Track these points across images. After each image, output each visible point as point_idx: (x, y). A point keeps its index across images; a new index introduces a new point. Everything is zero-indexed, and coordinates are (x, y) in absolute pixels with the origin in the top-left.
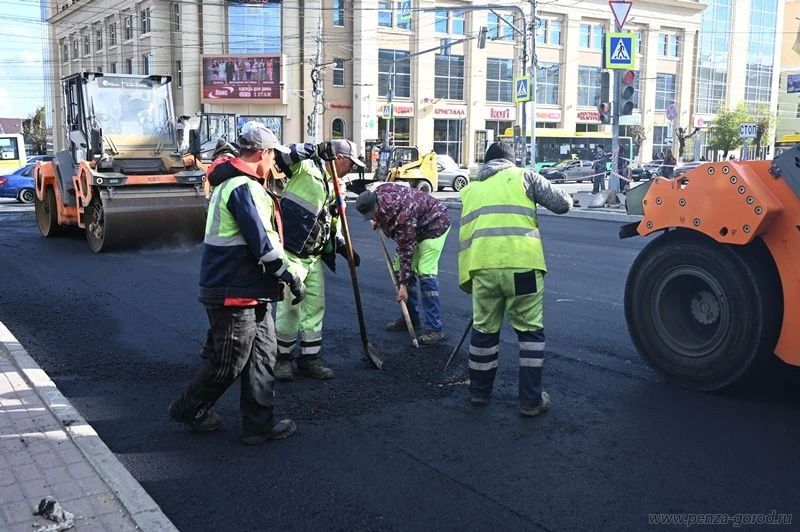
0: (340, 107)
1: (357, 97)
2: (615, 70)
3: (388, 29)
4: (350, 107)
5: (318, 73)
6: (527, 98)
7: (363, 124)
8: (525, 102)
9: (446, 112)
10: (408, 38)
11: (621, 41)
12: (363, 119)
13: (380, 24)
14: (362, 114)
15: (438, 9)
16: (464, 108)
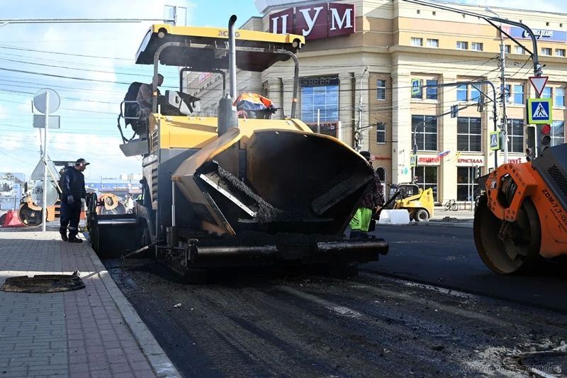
0: (382, 159)
1: (395, 151)
2: (537, 125)
3: (418, 100)
4: (390, 159)
5: (359, 134)
6: (498, 147)
7: (399, 172)
8: (496, 151)
9: (466, 161)
10: (435, 106)
11: (540, 104)
12: (399, 167)
13: (413, 97)
14: (399, 164)
15: (459, 84)
16: (482, 158)
